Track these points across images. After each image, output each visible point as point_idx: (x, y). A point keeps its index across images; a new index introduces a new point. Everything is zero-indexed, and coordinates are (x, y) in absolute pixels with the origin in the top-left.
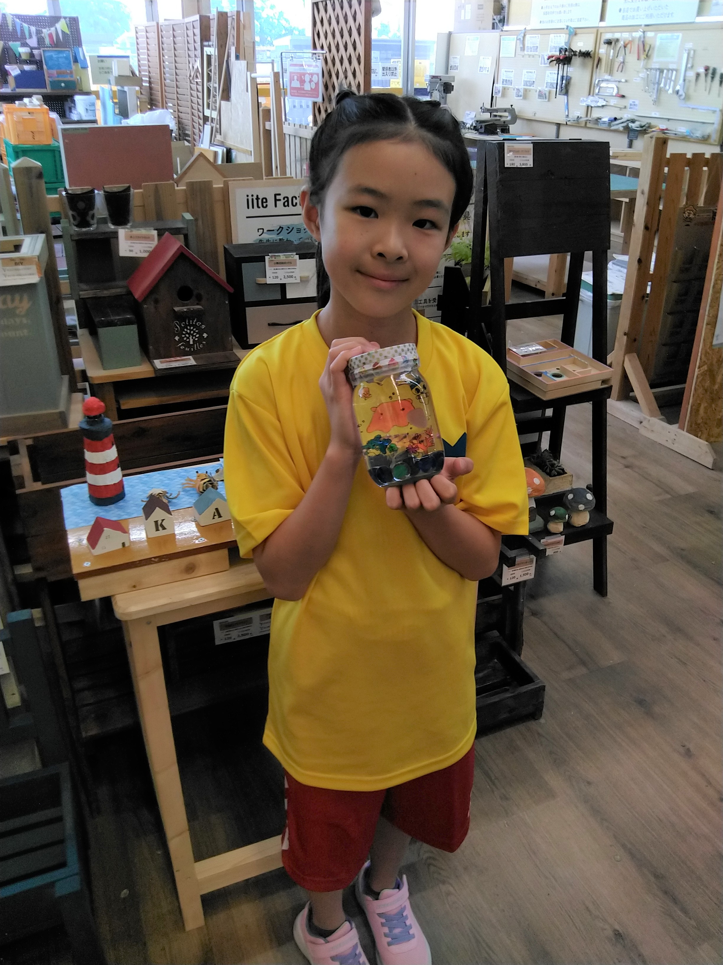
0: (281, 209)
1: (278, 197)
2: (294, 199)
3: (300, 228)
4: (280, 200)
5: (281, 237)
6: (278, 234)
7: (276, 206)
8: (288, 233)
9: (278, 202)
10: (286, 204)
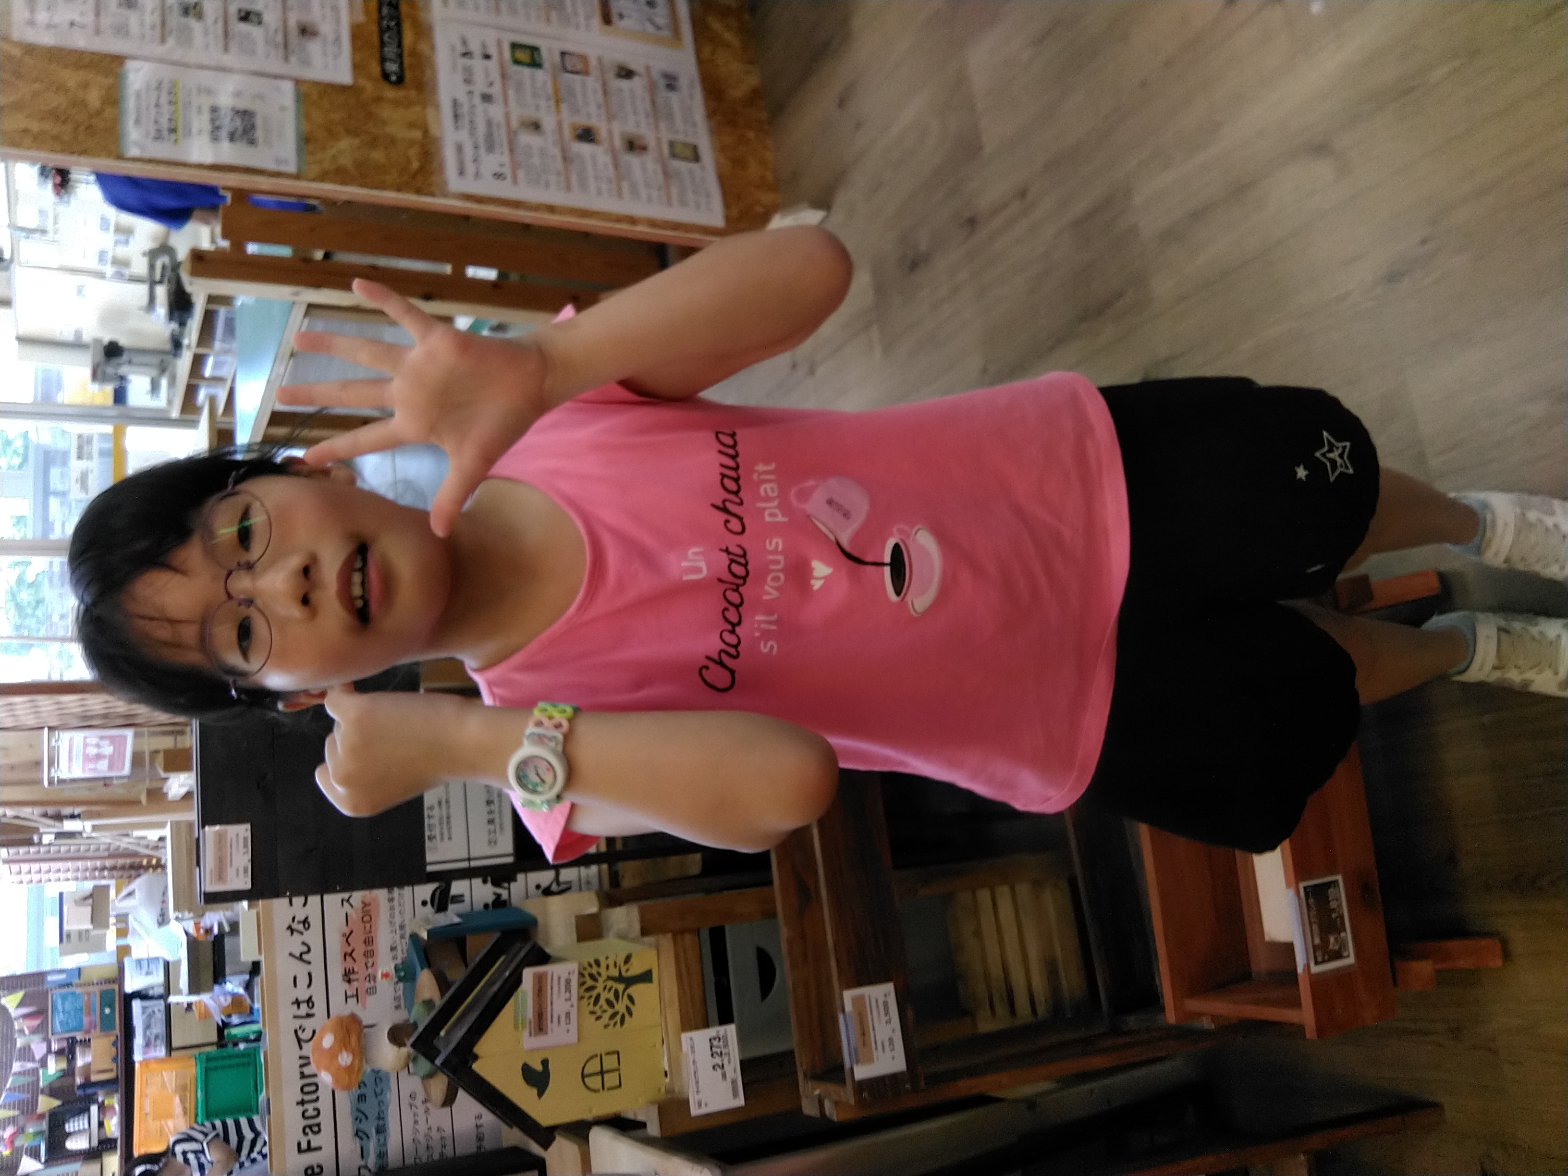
0: (324, 1139)
1: (304, 1146)
2: (307, 1114)
3: (357, 1097)
4: (309, 1142)
5: (374, 1131)
6: (368, 1137)
7: (319, 1148)
8: (367, 1118)
9: (313, 1145)
10: (315, 1129)
